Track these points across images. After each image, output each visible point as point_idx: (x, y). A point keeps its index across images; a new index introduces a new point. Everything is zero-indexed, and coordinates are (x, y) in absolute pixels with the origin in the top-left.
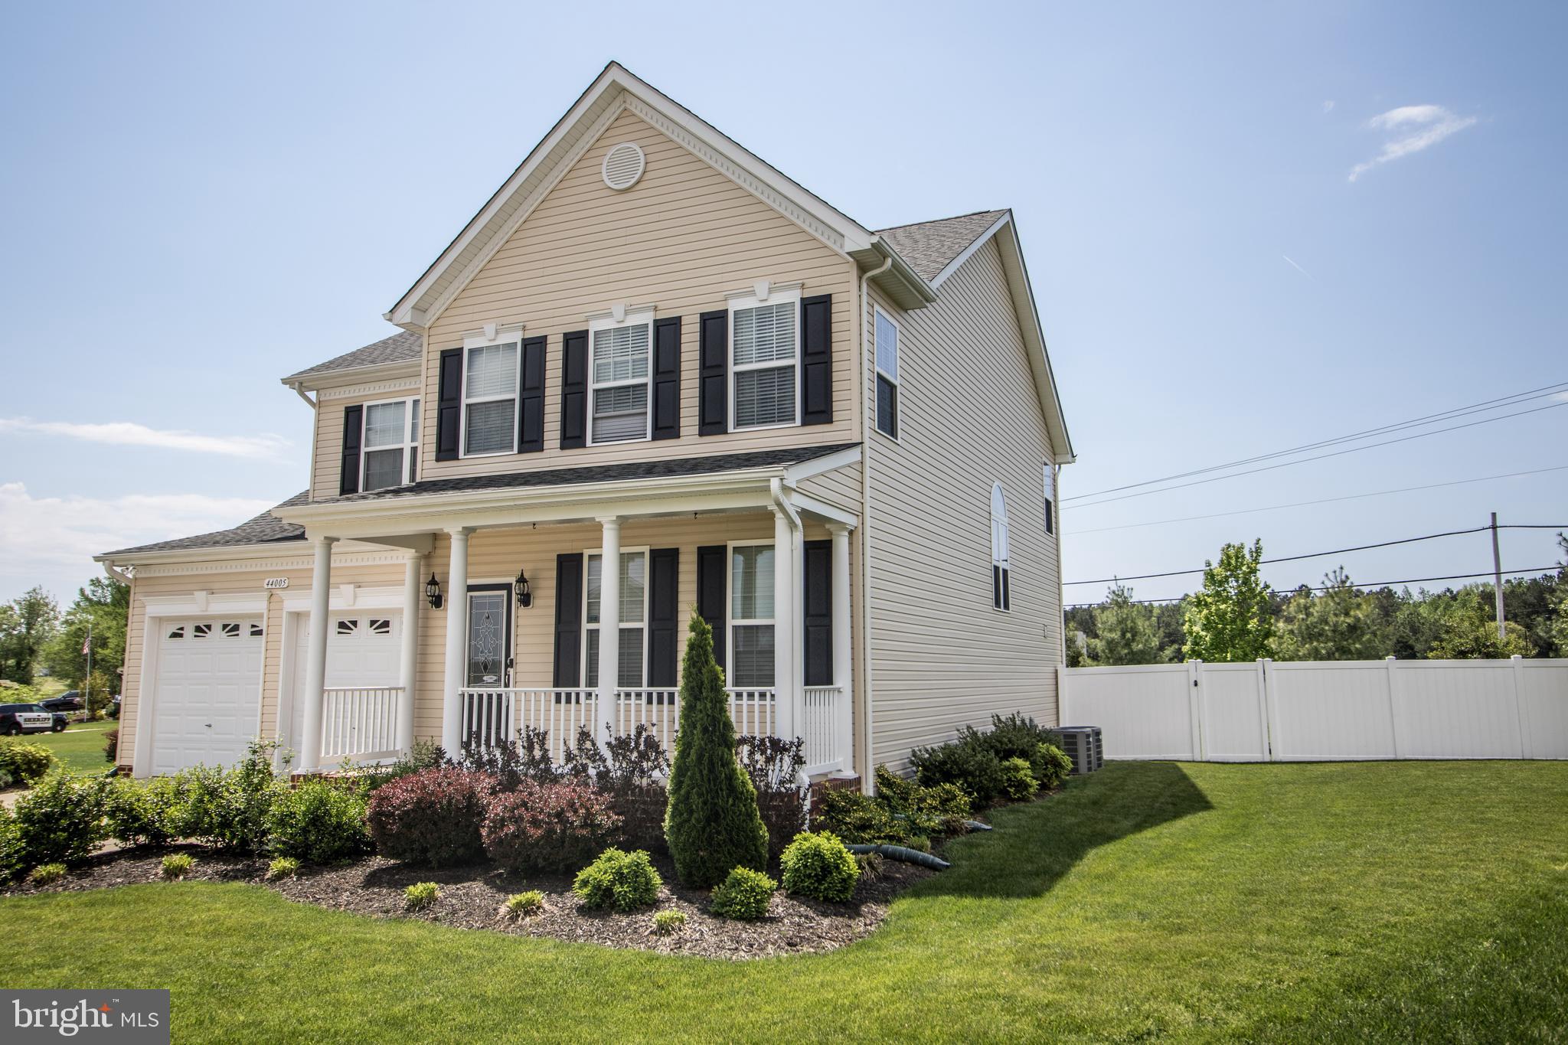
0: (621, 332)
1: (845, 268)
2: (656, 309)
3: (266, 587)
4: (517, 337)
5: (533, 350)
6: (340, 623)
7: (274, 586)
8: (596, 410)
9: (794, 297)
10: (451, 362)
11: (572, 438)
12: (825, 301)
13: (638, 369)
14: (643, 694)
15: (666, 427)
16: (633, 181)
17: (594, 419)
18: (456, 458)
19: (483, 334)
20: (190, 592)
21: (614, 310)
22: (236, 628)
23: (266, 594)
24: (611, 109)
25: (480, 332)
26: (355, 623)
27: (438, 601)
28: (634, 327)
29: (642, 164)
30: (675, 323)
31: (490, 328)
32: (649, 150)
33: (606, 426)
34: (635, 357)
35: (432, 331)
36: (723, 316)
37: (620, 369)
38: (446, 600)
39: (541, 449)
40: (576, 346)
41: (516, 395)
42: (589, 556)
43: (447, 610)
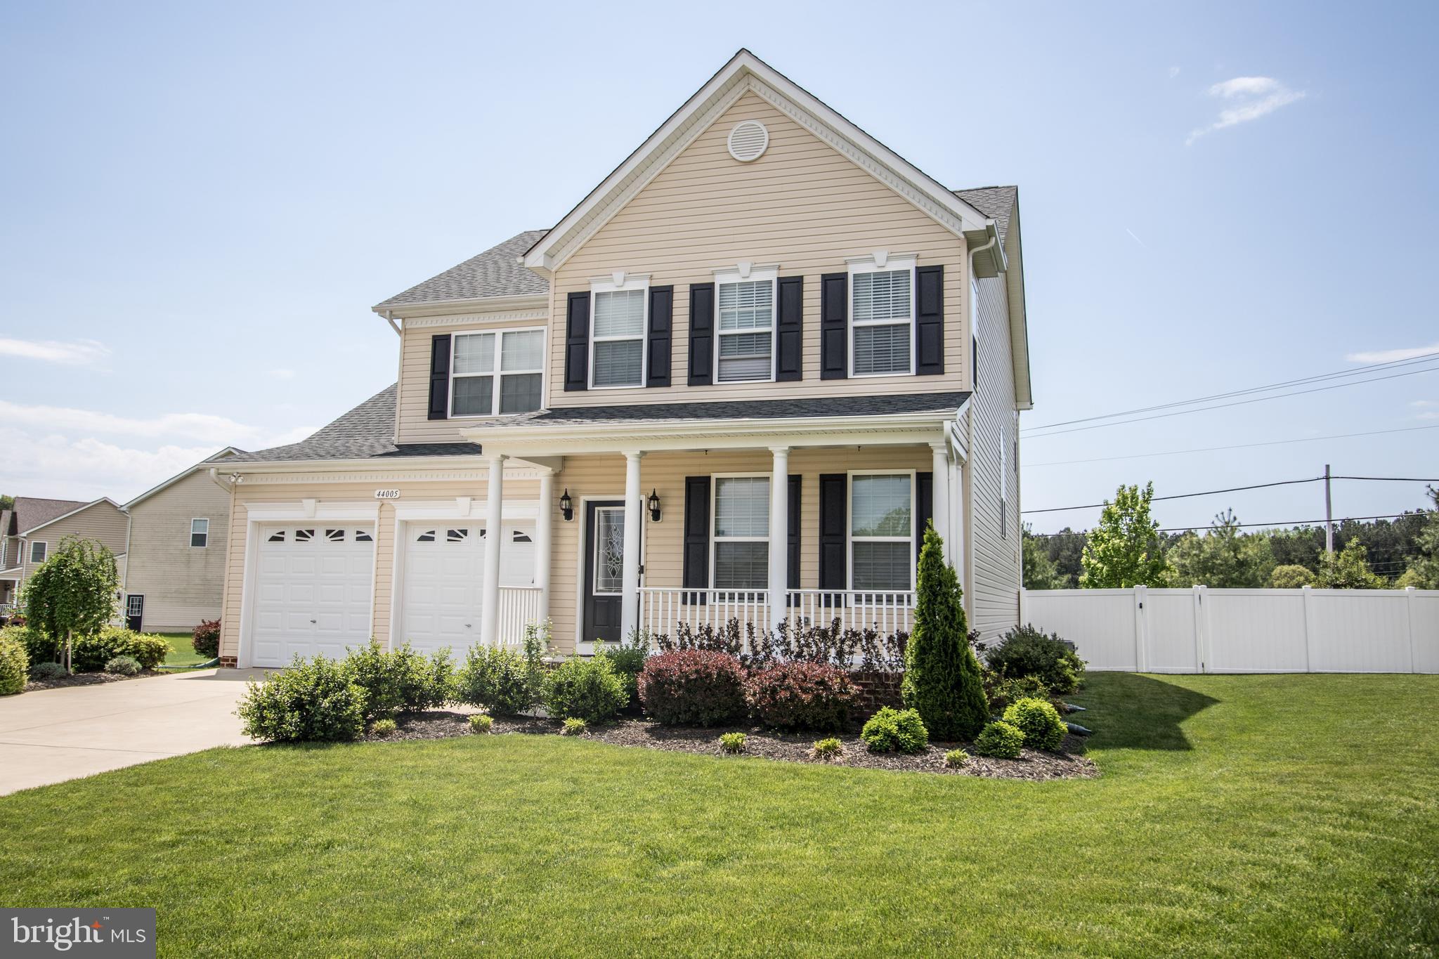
0: (745, 287)
1: (956, 243)
2: (779, 268)
3: (377, 497)
4: (644, 285)
5: (660, 298)
7: (385, 497)
8: (721, 352)
9: (910, 265)
10: (578, 305)
11: (700, 374)
12: (938, 271)
13: (763, 317)
14: (812, 595)
15: (790, 370)
16: (758, 155)
17: (720, 361)
18: (585, 389)
19: (612, 280)
20: (299, 500)
21: (740, 266)
22: (341, 533)
23: (379, 503)
24: (737, 89)
25: (609, 278)
26: (465, 533)
27: (569, 514)
28: (758, 283)
29: (766, 140)
30: (798, 282)
31: (618, 276)
32: (773, 128)
33: (731, 367)
34: (759, 308)
35: (559, 275)
36: (843, 277)
37: (745, 318)
38: (577, 514)
39: (669, 385)
40: (702, 296)
41: (644, 336)
42: (717, 479)
43: (577, 522)
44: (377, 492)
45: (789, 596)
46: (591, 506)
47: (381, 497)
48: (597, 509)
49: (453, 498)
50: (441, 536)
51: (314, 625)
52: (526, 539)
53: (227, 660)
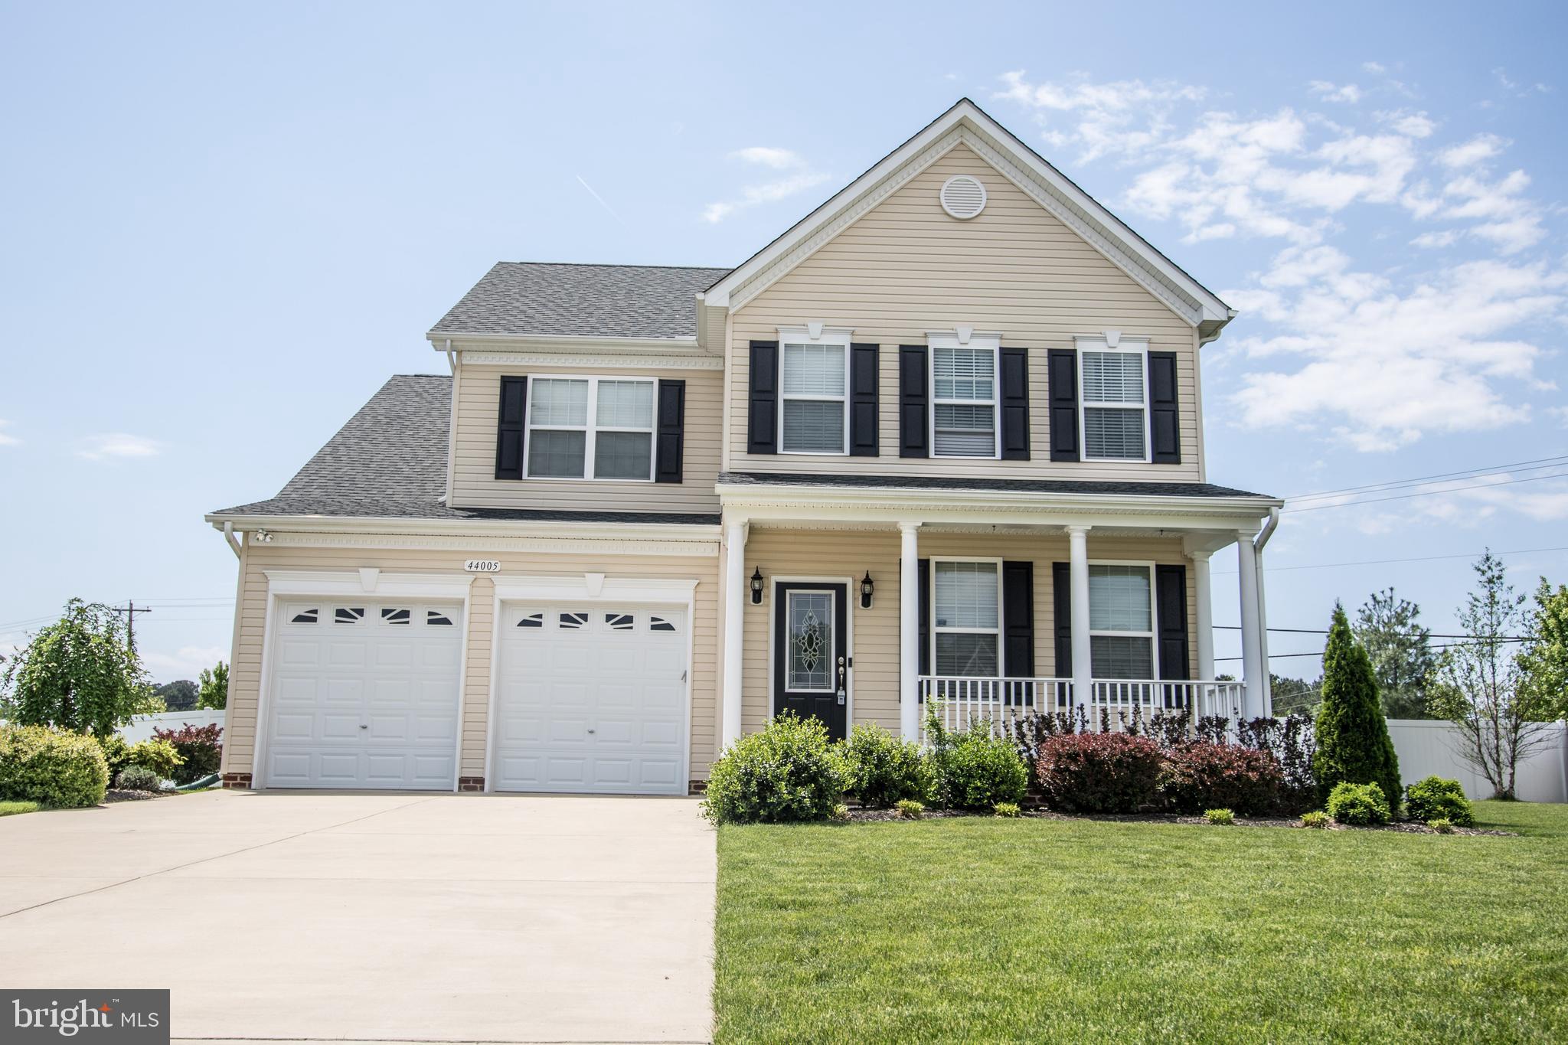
0: (963, 354)
1: (1188, 331)
2: (1001, 337)
3: (468, 569)
4: (845, 341)
5: (865, 357)
6: (562, 615)
7: (479, 569)
8: (937, 424)
9: (1141, 349)
10: (764, 355)
11: (914, 445)
12: (1171, 357)
13: (986, 390)
15: (1016, 447)
16: (974, 213)
17: (936, 432)
18: (774, 452)
19: (807, 331)
20: (354, 569)
21: (959, 331)
22: (405, 614)
23: (472, 577)
24: (949, 139)
25: (804, 328)
26: (585, 617)
27: (757, 597)
28: (977, 351)
29: (984, 199)
30: (1021, 354)
31: (815, 327)
32: (991, 187)
33: (949, 441)
34: (978, 379)
35: (738, 319)
36: (1072, 355)
37: (965, 388)
38: (767, 596)
39: (876, 454)
40: (914, 359)
41: (846, 399)
42: (936, 563)
43: (768, 606)
44: (468, 563)
45: (1093, 686)
46: (782, 588)
47: (473, 569)
48: (788, 592)
49: (581, 574)
50: (551, 621)
51: (364, 731)
52: (668, 627)
53: (235, 778)
